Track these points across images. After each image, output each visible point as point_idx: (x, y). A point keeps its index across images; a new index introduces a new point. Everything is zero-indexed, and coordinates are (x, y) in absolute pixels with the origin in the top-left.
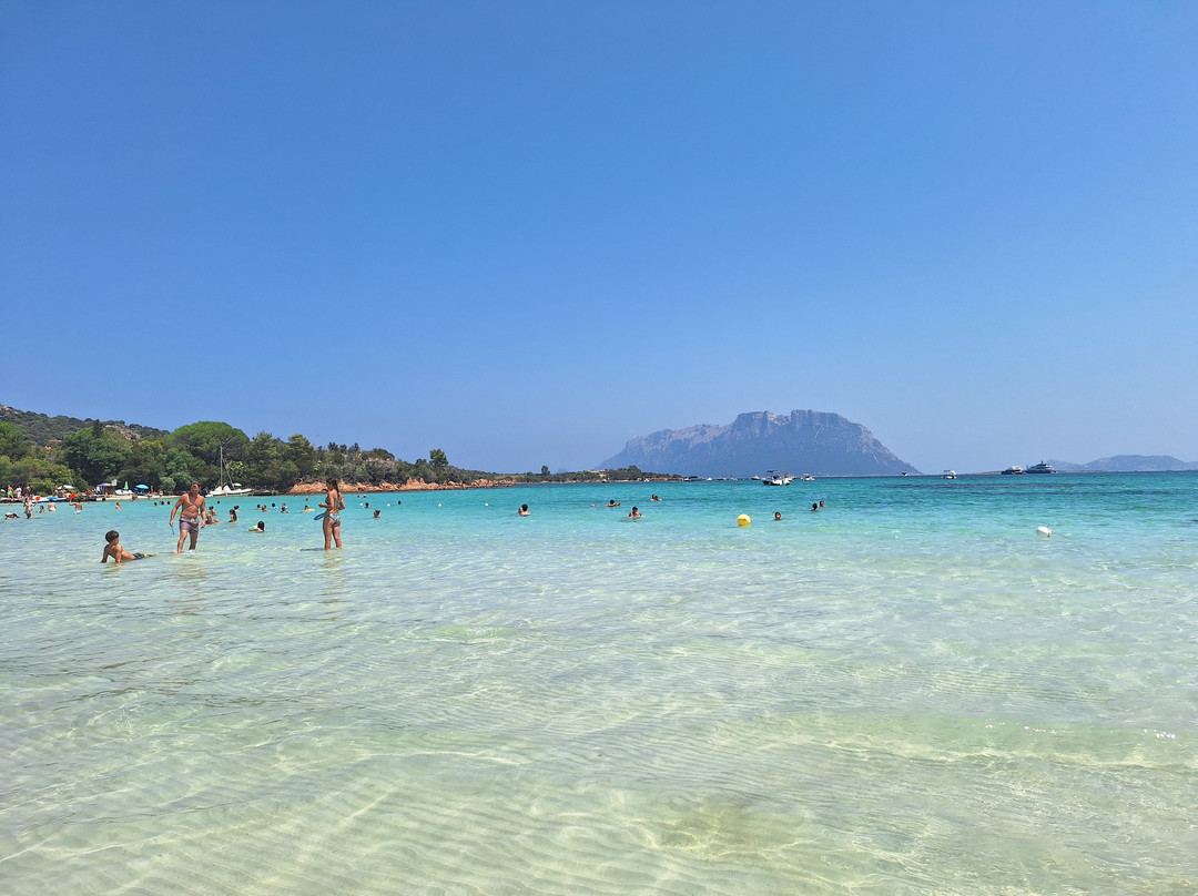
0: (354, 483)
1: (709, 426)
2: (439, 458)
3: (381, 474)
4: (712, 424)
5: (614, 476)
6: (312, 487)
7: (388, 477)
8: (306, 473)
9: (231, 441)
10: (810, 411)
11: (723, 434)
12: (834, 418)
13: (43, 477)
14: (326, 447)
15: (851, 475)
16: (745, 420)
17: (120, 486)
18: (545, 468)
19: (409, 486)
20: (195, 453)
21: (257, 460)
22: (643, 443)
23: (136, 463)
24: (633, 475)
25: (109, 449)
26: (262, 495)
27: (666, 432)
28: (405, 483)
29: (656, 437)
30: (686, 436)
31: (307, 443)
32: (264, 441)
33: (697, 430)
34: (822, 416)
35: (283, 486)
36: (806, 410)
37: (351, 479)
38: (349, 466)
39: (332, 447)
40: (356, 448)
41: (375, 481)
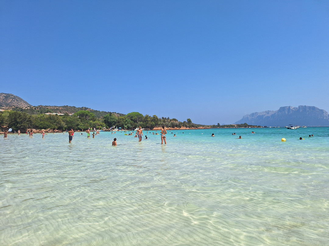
0: (168, 127)
1: (270, 111)
2: (189, 121)
3: (175, 125)
4: (271, 110)
5: (239, 126)
6: (158, 128)
7: (176, 126)
8: (157, 125)
9: (139, 116)
10: (305, 106)
11: (275, 113)
12: (314, 108)
13: (99, 126)
14: (161, 118)
15: (320, 126)
16: (282, 109)
17: (115, 128)
18: (218, 124)
19: (182, 128)
20: (132, 120)
21: (145, 121)
22: (249, 116)
23: (119, 122)
24: (245, 126)
25: (113, 119)
26: (147, 130)
27: (256, 113)
28: (181, 127)
29: (253, 115)
30: (262, 114)
31: (157, 117)
32: (147, 117)
33: (266, 112)
34: (310, 107)
35: (151, 128)
36: (304, 105)
37: (167, 126)
38: (167, 123)
39: (163, 118)
40: (169, 118)
41: (173, 127)
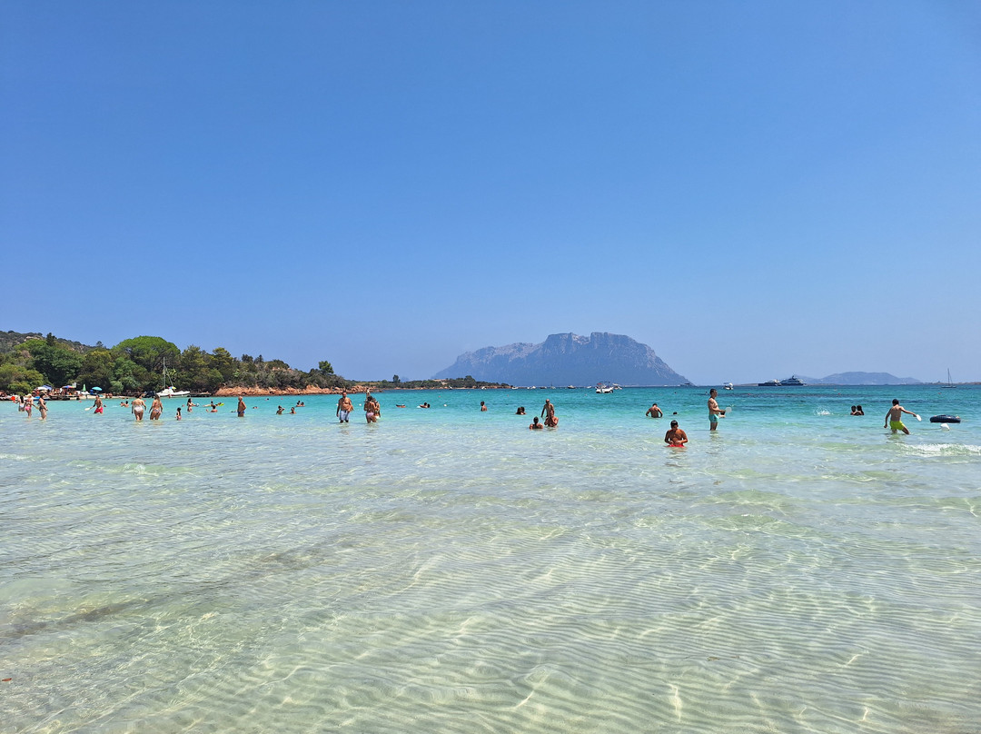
0: (266, 388)
1: (524, 345)
2: (326, 368)
3: (283, 381)
4: (528, 342)
5: (455, 384)
6: (234, 390)
7: (293, 384)
8: (228, 379)
9: (165, 351)
10: (606, 334)
11: (535, 352)
12: (623, 340)
13: (20, 380)
14: (240, 358)
15: (637, 386)
16: (553, 339)
17: (80, 388)
18: (396, 377)
19: (309, 391)
20: (138, 362)
21: (187, 368)
22: (471, 358)
23: (91, 369)
24: (469, 384)
25: (69, 358)
26: (198, 396)
27: (490, 348)
28: (305, 388)
29: (482, 352)
30: (506, 352)
31: (228, 355)
32: (193, 353)
33: (515, 347)
34: (616, 337)
35: (210, 388)
36: (603, 333)
37: (263, 384)
38: (261, 373)
39: (246, 358)
40: (260, 359)
41: (282, 386)
